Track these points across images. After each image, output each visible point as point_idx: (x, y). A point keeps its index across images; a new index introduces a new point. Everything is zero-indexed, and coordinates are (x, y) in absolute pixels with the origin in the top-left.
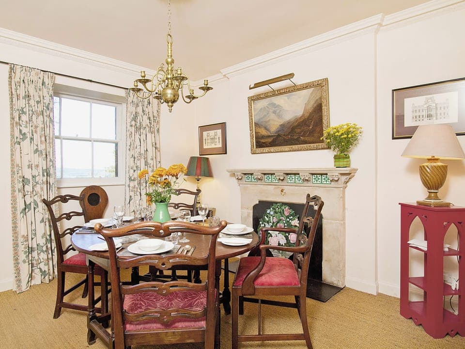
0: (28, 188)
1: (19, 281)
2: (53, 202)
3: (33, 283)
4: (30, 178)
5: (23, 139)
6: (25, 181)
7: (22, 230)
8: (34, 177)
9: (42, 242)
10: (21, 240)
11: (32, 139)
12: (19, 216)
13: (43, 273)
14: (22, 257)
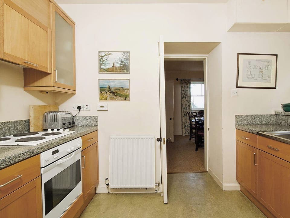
0: (185, 110)
1: (182, 133)
2: (189, 113)
3: (186, 135)
4: (185, 107)
5: (184, 98)
6: (184, 108)
7: (184, 121)
8: (186, 107)
9: (188, 124)
10: (183, 123)
11: (186, 97)
12: (183, 117)
13: (188, 133)
14: (183, 127)
